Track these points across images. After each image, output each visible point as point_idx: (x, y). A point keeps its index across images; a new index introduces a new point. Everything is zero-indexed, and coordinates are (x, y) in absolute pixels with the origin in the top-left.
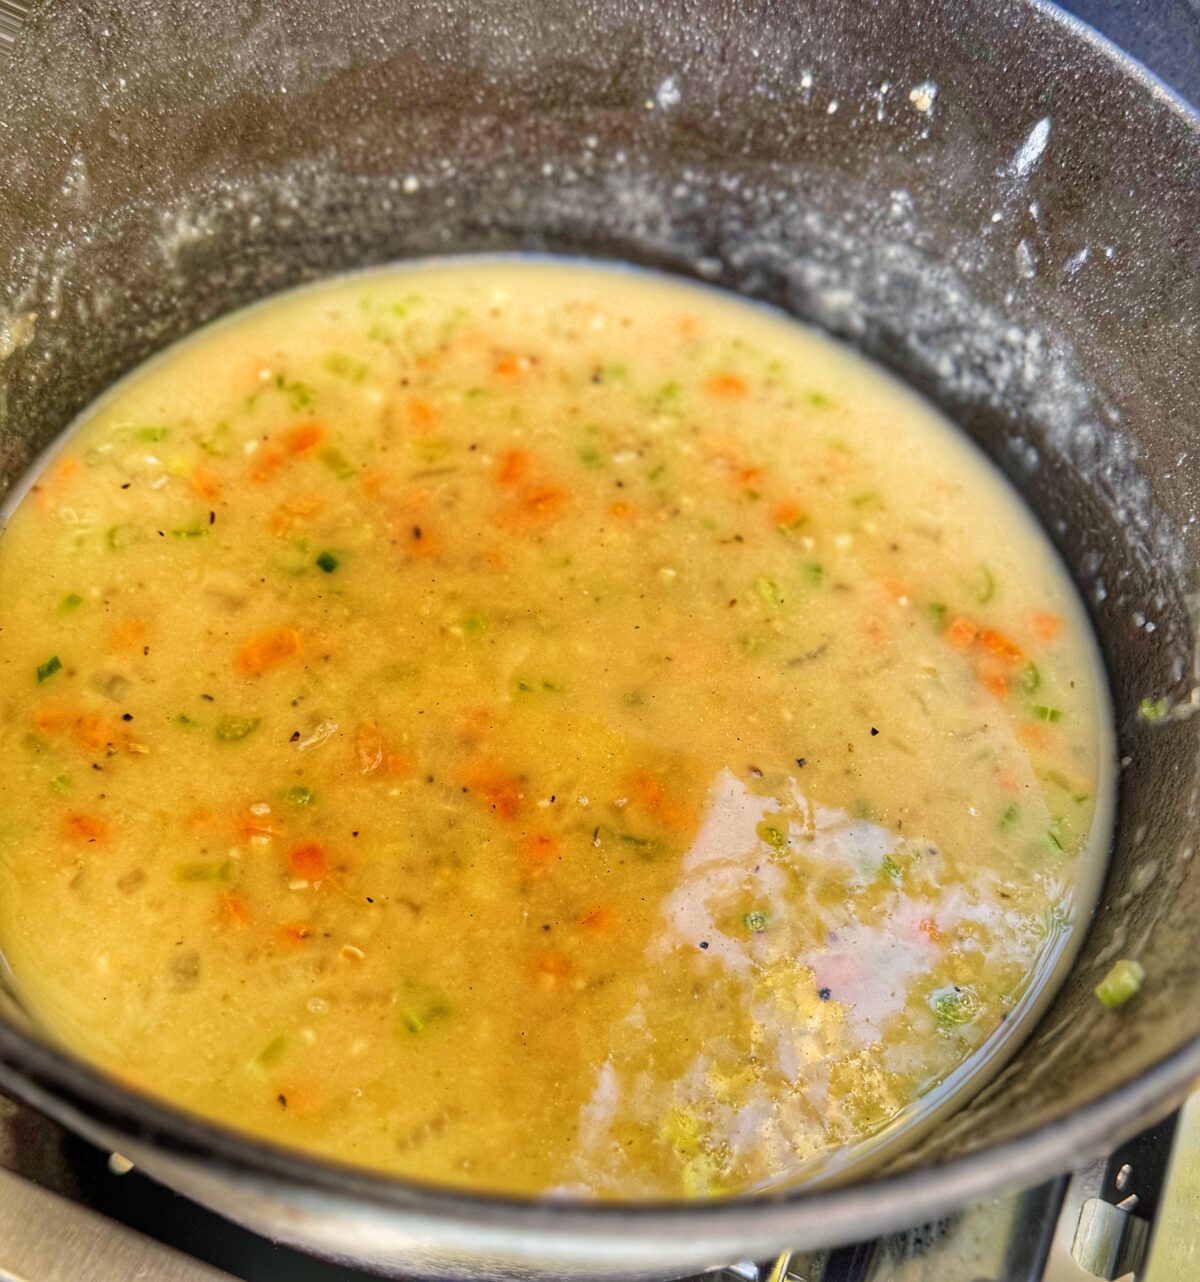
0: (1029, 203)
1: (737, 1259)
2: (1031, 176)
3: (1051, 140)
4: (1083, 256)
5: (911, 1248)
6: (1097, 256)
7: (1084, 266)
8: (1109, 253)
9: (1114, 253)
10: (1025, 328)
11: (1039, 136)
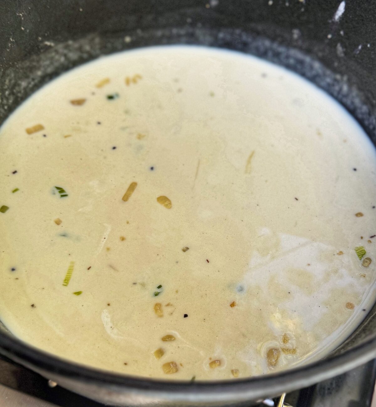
0: (340, 30)
1: (265, 397)
2: (340, 21)
3: (346, 8)
4: (360, 47)
5: (326, 392)
6: (364, 47)
7: (361, 51)
8: (369, 46)
9: (371, 45)
10: (342, 74)
11: (342, 7)
